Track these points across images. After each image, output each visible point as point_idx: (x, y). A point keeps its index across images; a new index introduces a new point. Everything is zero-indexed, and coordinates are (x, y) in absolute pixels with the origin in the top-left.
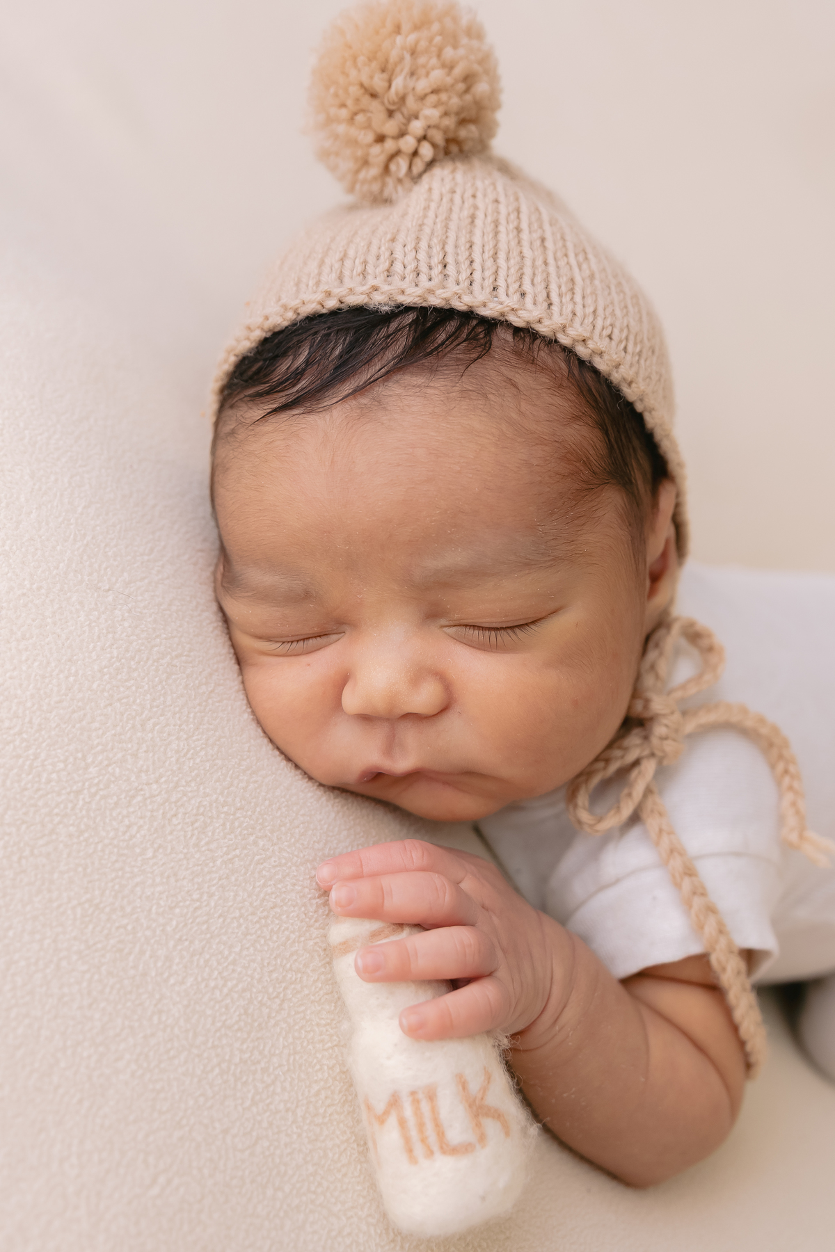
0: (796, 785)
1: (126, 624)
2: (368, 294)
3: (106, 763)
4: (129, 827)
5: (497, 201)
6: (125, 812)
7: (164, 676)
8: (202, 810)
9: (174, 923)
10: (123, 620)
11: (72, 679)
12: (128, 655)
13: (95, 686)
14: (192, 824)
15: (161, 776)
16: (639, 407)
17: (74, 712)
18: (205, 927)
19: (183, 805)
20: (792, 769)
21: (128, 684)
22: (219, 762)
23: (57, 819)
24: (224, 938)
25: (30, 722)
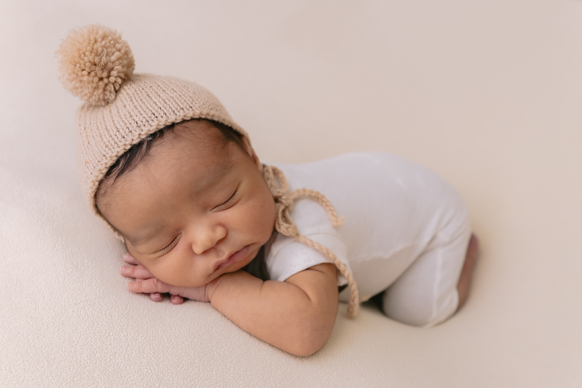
0: (331, 208)
1: (90, 309)
2: (139, 138)
3: (101, 351)
4: (117, 364)
5: (151, 87)
6: (114, 361)
7: (110, 317)
8: (140, 347)
9: (146, 383)
10: (89, 309)
11: (79, 334)
12: (94, 318)
13: (88, 333)
14: (139, 353)
15: (122, 346)
16: (230, 125)
17: (84, 342)
18: (157, 379)
19: (133, 349)
20: (328, 204)
21: (98, 326)
22: (140, 331)
23: (92, 373)
24: (165, 379)
25: (71, 351)
